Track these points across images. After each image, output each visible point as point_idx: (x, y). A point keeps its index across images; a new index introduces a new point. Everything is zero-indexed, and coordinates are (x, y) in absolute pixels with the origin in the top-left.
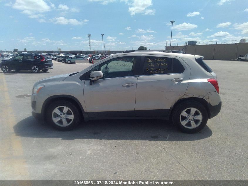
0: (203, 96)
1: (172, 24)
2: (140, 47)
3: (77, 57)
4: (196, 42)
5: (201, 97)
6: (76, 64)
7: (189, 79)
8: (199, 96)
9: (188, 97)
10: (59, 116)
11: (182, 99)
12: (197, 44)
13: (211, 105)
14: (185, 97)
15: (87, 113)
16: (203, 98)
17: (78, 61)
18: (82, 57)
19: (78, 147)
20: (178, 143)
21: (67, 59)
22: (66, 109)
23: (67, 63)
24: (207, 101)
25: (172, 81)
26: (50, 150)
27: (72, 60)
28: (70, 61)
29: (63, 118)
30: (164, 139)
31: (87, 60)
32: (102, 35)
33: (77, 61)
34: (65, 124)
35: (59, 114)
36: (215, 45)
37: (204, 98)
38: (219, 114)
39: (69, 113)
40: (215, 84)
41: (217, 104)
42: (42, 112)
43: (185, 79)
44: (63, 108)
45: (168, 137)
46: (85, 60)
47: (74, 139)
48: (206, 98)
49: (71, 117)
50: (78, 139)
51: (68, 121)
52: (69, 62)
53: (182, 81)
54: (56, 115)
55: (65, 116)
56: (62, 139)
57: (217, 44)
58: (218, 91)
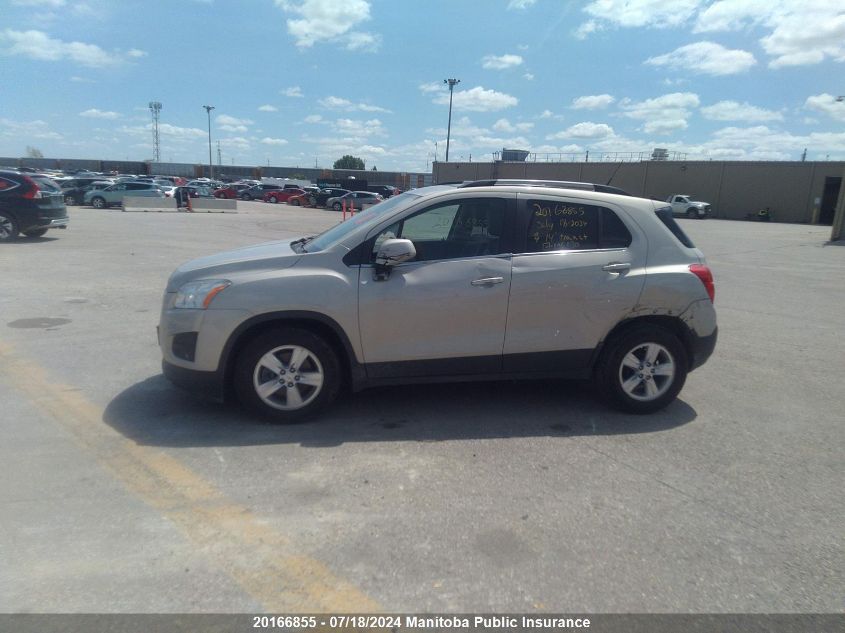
0: (679, 310)
1: (451, 88)
2: (340, 157)
3: (132, 187)
4: (525, 154)
5: (675, 314)
6: (127, 209)
7: (646, 265)
8: (670, 312)
9: (642, 313)
10: (276, 375)
11: (629, 319)
12: (528, 159)
13: (696, 334)
14: (635, 315)
15: (366, 366)
16: (678, 317)
17: (134, 199)
18: (148, 187)
19: (369, 463)
20: (630, 438)
21: (91, 192)
22: (299, 355)
23: (91, 204)
24: (689, 324)
25: (604, 270)
26: (295, 475)
27: (110, 197)
28: (100, 197)
29: (291, 384)
30: (586, 430)
31: (168, 196)
32: (209, 109)
33: (129, 198)
34: (295, 400)
35: (277, 371)
36: (582, 164)
37: (681, 317)
38: (712, 359)
39: (308, 367)
40: (706, 278)
41: (709, 333)
42: (219, 367)
43: (636, 265)
44: (291, 351)
45: (594, 426)
46: (158, 195)
47: (341, 443)
48: (685, 317)
49: (316, 379)
50: (353, 444)
51: (305, 390)
52: (98, 202)
53: (627, 270)
54: (267, 375)
55: (297, 378)
56: (302, 445)
57: (590, 160)
58: (712, 297)
